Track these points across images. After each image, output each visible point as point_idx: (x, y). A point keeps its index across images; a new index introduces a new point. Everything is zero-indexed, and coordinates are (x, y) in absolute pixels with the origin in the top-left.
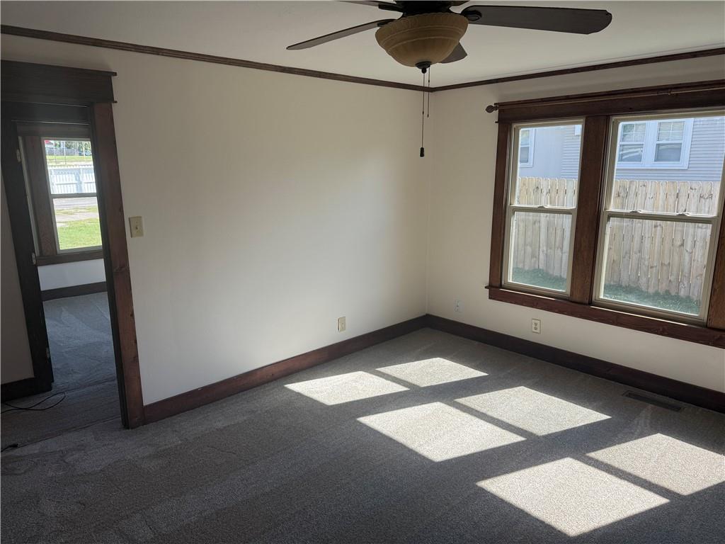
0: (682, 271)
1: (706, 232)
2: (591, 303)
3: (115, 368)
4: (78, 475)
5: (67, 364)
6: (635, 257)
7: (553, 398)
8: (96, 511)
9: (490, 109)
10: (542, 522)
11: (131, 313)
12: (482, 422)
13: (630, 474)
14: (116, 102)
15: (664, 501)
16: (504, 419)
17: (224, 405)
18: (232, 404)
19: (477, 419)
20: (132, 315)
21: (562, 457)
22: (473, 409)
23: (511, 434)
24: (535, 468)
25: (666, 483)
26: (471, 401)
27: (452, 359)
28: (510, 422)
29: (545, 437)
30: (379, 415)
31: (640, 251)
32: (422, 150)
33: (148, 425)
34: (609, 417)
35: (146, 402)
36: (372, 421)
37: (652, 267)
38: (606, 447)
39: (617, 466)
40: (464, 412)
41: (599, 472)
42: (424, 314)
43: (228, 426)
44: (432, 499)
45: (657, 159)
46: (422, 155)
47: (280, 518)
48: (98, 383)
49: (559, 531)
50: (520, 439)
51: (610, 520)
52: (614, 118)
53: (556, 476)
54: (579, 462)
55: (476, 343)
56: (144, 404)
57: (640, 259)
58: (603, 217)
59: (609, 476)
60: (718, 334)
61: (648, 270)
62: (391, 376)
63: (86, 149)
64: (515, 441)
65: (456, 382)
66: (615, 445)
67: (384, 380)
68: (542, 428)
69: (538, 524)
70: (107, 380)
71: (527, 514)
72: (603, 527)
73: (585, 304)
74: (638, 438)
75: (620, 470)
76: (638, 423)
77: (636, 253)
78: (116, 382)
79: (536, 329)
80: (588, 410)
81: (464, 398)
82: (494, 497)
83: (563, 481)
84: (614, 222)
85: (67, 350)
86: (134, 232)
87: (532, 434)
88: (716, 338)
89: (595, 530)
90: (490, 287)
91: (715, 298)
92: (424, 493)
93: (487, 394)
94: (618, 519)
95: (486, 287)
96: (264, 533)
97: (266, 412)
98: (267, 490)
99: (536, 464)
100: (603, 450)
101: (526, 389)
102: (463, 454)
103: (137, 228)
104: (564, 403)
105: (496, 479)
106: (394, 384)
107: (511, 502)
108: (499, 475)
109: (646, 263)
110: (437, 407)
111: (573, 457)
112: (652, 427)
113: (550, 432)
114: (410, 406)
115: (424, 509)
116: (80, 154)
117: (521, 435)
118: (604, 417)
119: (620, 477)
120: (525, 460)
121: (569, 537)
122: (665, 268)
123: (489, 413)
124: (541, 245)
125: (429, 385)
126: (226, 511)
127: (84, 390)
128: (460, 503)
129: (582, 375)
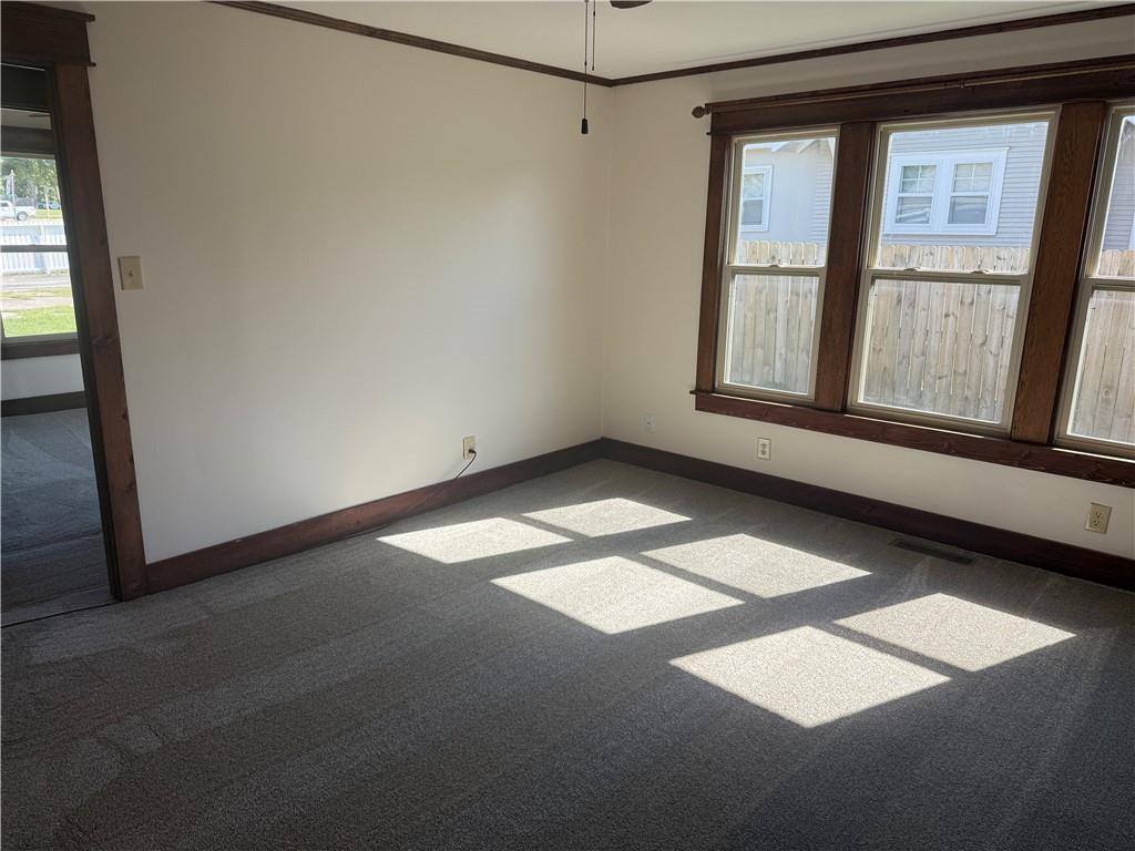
0: (984, 384)
1: (1011, 298)
2: (845, 410)
3: (99, 516)
4: (37, 665)
5: (18, 511)
6: (916, 362)
7: (787, 548)
8: (66, 713)
9: (698, 112)
10: (765, 710)
11: (122, 413)
12: (679, 581)
13: (894, 646)
14: (95, 65)
15: (942, 679)
16: (714, 577)
17: (279, 565)
18: (292, 564)
19: (673, 577)
20: (126, 416)
21: (798, 625)
22: (667, 565)
23: (724, 596)
24: (757, 641)
25: (945, 657)
26: (664, 554)
27: (638, 500)
28: (722, 580)
29: (773, 600)
30: (524, 575)
31: (923, 354)
32: (585, 122)
33: (154, 596)
34: (869, 573)
35: (151, 558)
36: (515, 583)
37: (940, 378)
38: (861, 612)
39: (876, 636)
40: (654, 567)
41: (850, 643)
42: (599, 437)
43: (285, 594)
44: (602, 684)
45: (953, 219)
46: (585, 130)
47: (366, 715)
48: (71, 537)
49: (789, 721)
50: (735, 602)
51: (863, 706)
52: (882, 127)
53: (787, 650)
54: (821, 632)
55: (677, 478)
56: (147, 562)
57: (924, 366)
58: (865, 279)
59: (864, 649)
60: (1026, 449)
61: (935, 382)
62: (544, 523)
63: (51, 199)
64: (729, 605)
65: (642, 530)
66: (875, 609)
67: (534, 528)
68: (768, 589)
69: (759, 712)
70: (86, 534)
71: (742, 699)
72: (854, 715)
73: (836, 412)
74: (909, 599)
75: (880, 641)
76: (910, 580)
77: (917, 357)
78: (101, 535)
79: (764, 453)
80: (837, 564)
81: (654, 551)
82: (694, 678)
83: (797, 657)
84: (881, 287)
85: (18, 491)
86: (127, 281)
87: (753, 596)
88: (1023, 455)
89: (841, 720)
90: (697, 391)
91: (1022, 396)
92: (590, 675)
93: (689, 545)
94: (875, 704)
95: (691, 392)
96: (339, 735)
97: (346, 574)
98: (346, 677)
99: (758, 636)
100: (857, 616)
101: (747, 537)
102: (650, 623)
103: (131, 275)
104: (803, 555)
105: (697, 655)
106: (550, 534)
107: (719, 685)
108: (703, 650)
109: (933, 371)
110: (615, 562)
111: (814, 626)
112: (928, 585)
113: (781, 593)
114: (573, 562)
115: (589, 696)
116: (41, 207)
117: (737, 597)
118: (862, 573)
119: (881, 650)
120: (742, 629)
121: (803, 728)
122: (959, 379)
123: (691, 570)
124: (778, 346)
125: (602, 534)
126: (280, 708)
127: (48, 547)
128: (643, 687)
129: (831, 519)
